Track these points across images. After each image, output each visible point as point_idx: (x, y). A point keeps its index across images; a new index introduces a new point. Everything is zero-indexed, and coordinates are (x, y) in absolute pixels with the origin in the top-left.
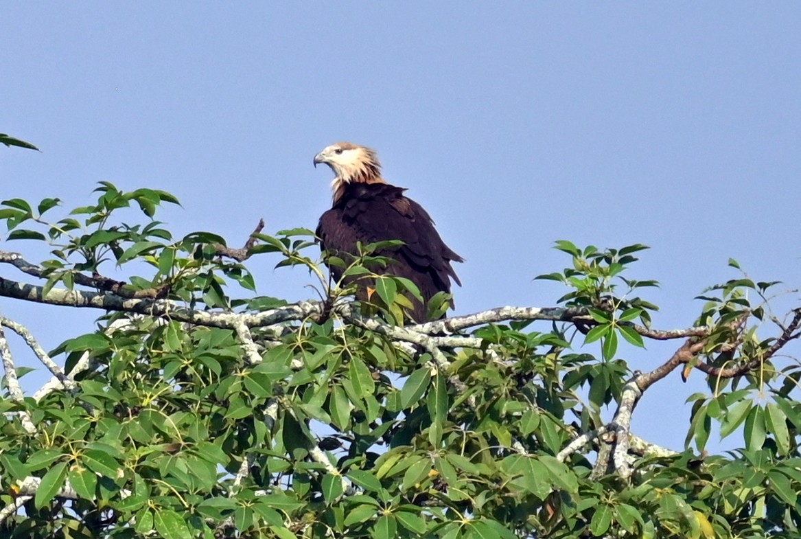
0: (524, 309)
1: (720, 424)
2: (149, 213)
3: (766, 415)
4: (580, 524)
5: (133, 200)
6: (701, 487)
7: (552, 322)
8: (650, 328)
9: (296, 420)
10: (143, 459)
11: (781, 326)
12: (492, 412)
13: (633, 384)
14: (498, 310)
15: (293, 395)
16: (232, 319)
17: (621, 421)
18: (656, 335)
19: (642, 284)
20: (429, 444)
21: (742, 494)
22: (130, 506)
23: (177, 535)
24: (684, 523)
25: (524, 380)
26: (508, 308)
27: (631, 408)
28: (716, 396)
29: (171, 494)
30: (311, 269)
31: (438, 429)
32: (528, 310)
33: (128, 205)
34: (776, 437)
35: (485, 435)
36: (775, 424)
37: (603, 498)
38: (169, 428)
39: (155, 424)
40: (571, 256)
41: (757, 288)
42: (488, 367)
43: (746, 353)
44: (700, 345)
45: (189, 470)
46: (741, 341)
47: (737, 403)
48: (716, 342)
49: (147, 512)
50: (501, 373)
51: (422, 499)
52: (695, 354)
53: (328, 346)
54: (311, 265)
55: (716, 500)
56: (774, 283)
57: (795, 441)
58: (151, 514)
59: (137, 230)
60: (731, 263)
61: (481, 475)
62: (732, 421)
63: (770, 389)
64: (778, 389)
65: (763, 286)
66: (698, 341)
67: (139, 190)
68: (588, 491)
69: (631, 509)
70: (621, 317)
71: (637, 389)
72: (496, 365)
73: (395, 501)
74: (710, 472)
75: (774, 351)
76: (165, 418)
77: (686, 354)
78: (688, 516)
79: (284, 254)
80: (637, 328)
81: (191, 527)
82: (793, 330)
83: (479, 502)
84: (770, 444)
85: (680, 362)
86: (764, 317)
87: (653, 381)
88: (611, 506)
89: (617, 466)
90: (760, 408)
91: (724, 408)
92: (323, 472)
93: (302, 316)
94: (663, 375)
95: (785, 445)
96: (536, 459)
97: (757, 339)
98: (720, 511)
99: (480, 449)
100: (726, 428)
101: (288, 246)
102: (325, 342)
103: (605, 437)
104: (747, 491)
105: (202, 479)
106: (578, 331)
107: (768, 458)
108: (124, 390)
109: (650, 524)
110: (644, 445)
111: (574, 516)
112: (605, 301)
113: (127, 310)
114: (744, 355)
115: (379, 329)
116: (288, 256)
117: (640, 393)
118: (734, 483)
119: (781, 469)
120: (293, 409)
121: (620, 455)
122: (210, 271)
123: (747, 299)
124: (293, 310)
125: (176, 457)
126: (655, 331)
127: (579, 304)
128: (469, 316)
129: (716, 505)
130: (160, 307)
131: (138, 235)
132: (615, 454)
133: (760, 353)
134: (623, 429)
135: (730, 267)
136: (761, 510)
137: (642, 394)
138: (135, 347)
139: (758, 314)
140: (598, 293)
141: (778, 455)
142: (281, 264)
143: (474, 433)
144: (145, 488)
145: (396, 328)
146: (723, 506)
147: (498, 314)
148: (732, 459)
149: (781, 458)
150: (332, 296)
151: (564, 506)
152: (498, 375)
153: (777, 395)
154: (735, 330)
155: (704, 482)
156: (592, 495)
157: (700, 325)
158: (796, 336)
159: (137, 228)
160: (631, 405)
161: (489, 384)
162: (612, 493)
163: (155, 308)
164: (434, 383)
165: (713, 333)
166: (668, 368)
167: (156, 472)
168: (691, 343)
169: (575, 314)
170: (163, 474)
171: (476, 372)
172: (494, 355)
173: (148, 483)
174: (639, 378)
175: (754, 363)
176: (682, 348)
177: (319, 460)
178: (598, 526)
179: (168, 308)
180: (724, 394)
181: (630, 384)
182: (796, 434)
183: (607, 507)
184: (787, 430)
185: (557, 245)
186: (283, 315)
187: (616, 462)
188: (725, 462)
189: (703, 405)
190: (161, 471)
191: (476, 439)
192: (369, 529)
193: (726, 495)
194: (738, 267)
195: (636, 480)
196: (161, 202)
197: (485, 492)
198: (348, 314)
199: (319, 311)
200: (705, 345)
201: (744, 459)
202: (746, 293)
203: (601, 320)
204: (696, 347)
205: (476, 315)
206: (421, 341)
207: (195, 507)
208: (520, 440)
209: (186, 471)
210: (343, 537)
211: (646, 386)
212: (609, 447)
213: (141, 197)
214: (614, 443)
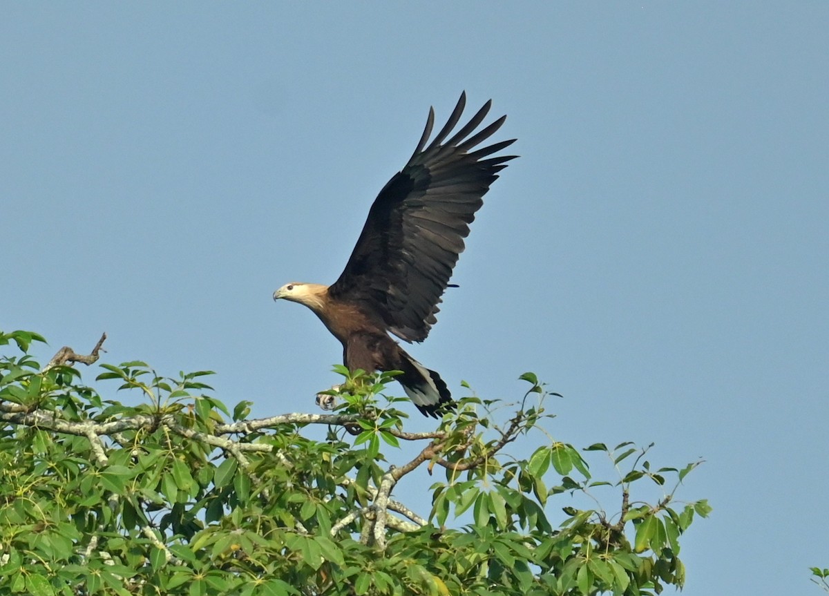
0: (307, 415)
1: (455, 506)
2: (24, 348)
3: (489, 500)
4: (346, 587)
5: (13, 339)
6: (440, 553)
7: (328, 425)
8: (402, 431)
9: (132, 505)
10: (16, 536)
11: (500, 432)
12: (280, 502)
13: (389, 476)
14: (287, 416)
15: (135, 482)
16: (85, 428)
17: (380, 504)
18: (407, 437)
19: (397, 400)
20: (233, 525)
21: (471, 558)
22: (7, 572)
23: (43, 593)
24: (425, 585)
25: (305, 477)
26: (295, 414)
27: (387, 493)
28: (452, 484)
29: (39, 562)
30: (145, 392)
31: (239, 514)
32: (310, 416)
33: (8, 343)
34: (496, 516)
35: (274, 519)
36: (496, 506)
37: (364, 567)
38: (37, 512)
39: (26, 510)
40: (345, 377)
41: (483, 404)
42: (277, 468)
43: (474, 452)
44: (440, 446)
45: (51, 544)
46: (470, 443)
47: (468, 490)
48: (452, 444)
49: (20, 575)
50: (287, 472)
51: (226, 567)
52: (437, 453)
53: (157, 450)
54: (145, 388)
55: (451, 564)
56: (496, 400)
57: (511, 518)
58: (23, 577)
59: (14, 360)
60: (463, 383)
61: (271, 549)
62: (465, 504)
63: (492, 479)
64: (500, 481)
65: (488, 402)
66: (440, 443)
67: (16, 332)
68: (353, 562)
69: (384, 575)
70: (382, 424)
71: (392, 479)
72: (283, 465)
73: (206, 567)
74: (447, 542)
75: (496, 451)
76: (34, 505)
77: (429, 453)
78: (428, 581)
79: (125, 380)
80: (392, 431)
81: (54, 587)
82: (509, 435)
83: (270, 569)
84: (493, 521)
85: (425, 459)
86: (489, 425)
87: (405, 473)
88: (369, 573)
89: (377, 538)
90: (485, 494)
91: (459, 494)
92: (152, 546)
93: (138, 427)
94: (412, 469)
95: (503, 522)
96: (313, 539)
97: (483, 442)
98: (454, 571)
99: (271, 529)
100: (460, 508)
101: (128, 374)
102: (155, 447)
103: (368, 515)
104: (475, 555)
105: (61, 552)
106: (347, 432)
107: (491, 532)
108: (3, 483)
109: (399, 587)
110: (397, 522)
111: (342, 581)
112: (370, 412)
113: (5, 421)
114: (473, 455)
115: (196, 437)
116: (128, 381)
117: (394, 481)
118: (464, 550)
119: (501, 540)
120: (131, 497)
121: (379, 530)
122: (68, 393)
123: (475, 412)
124: (131, 422)
125: (41, 535)
126: (406, 434)
127: (349, 413)
128: (265, 419)
129: (451, 567)
130: (30, 419)
131: (14, 366)
132: (375, 529)
133: (484, 452)
134: (382, 509)
135: (463, 387)
136: (485, 571)
137: (396, 483)
138: (12, 450)
139: (484, 423)
140: (364, 406)
141: (498, 529)
142: (122, 388)
143: (267, 517)
144: (18, 557)
145: (209, 436)
146: (456, 568)
147: (287, 418)
148: (465, 532)
149: (500, 532)
150: (161, 412)
151: (334, 572)
152: (285, 474)
153: (499, 485)
154: (466, 435)
155: (443, 549)
156: (355, 565)
157: (441, 430)
158: (512, 440)
159: (13, 359)
160: (387, 491)
161: (278, 480)
162: (370, 563)
163: (27, 420)
164: (239, 469)
165: (450, 437)
166: (416, 463)
167: (26, 545)
168: (433, 445)
169: (346, 421)
170: (31, 547)
171: (269, 471)
172: (283, 457)
173: (22, 554)
174: (394, 471)
175: (481, 460)
176: (427, 449)
177: (150, 536)
178: (361, 588)
179: (37, 420)
180: (458, 483)
181: (387, 475)
182: (512, 513)
183: (366, 574)
184: (505, 511)
185: (335, 368)
186: (123, 426)
187: (376, 535)
188: (458, 535)
189: (442, 492)
190: (30, 545)
191: (268, 521)
192: (186, 589)
193: (459, 559)
194: (468, 387)
195: (388, 554)
196: (33, 341)
197: (275, 561)
198: (173, 425)
199: (150, 423)
200: (445, 446)
201: (474, 533)
202: (475, 407)
203: (367, 427)
204: (437, 448)
205: (270, 418)
206: (228, 446)
207: (56, 572)
208: (301, 521)
209: (49, 545)
210: (166, 594)
211: (400, 477)
212: (370, 523)
213: (18, 337)
214: (374, 520)
